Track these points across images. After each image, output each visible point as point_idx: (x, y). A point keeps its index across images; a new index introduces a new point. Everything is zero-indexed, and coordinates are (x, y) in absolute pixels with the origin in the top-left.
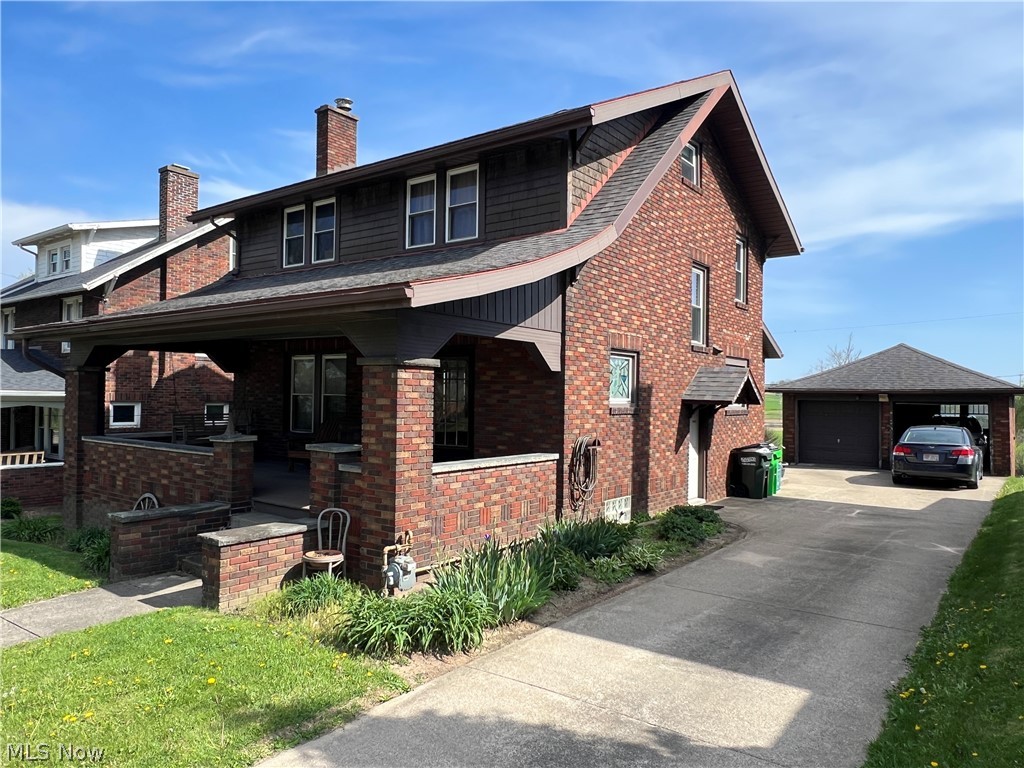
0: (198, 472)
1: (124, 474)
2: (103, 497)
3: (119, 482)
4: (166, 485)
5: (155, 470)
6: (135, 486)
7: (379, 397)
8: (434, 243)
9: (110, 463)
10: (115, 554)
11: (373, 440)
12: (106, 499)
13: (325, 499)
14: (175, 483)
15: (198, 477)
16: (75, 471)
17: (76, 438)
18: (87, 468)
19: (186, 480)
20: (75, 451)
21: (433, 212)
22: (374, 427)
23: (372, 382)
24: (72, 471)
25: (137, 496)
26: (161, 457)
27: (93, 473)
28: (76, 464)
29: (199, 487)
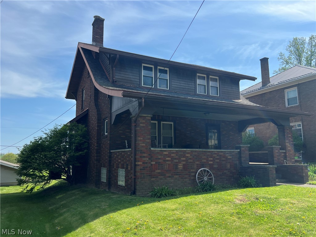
1: (184, 163)
2: (168, 175)
3: (180, 166)
4: (212, 164)
5: (205, 159)
6: (192, 167)
7: (289, 134)
8: (206, 94)
9: (173, 158)
10: (272, 178)
11: (288, 144)
12: (170, 175)
13: (278, 159)
14: (217, 162)
15: (229, 159)
16: (149, 165)
17: (149, 149)
18: (153, 163)
19: (223, 161)
20: (149, 155)
21: (205, 85)
22: (288, 141)
23: (287, 131)
24: (146, 165)
25: (193, 170)
26: (208, 154)
27: (159, 165)
28: (150, 161)
29: (229, 162)
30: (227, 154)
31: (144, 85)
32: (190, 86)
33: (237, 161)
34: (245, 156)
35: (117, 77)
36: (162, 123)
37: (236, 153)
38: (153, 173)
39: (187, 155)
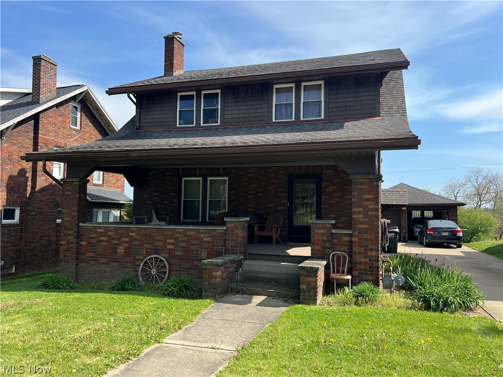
0: (205, 239)
1: (126, 245)
2: (102, 260)
3: (121, 250)
4: (172, 249)
5: (160, 241)
6: (138, 251)
7: (365, 194)
8: (293, 119)
9: (110, 238)
10: (209, 284)
11: (361, 216)
12: (106, 262)
13: (323, 248)
14: (181, 247)
15: (205, 242)
16: (74, 246)
17: (75, 224)
18: (84, 243)
19: (193, 245)
20: (75, 232)
21: (292, 104)
22: (361, 210)
23: (359, 187)
24: (71, 246)
25: (140, 257)
26: (167, 233)
27: (91, 246)
28: (75, 240)
29: (206, 248)
30: (202, 233)
31: (180, 124)
32: (259, 111)
33: (221, 246)
34: (234, 238)
35: (142, 121)
36: (209, 179)
37: (221, 233)
38: (83, 257)
39: (131, 234)
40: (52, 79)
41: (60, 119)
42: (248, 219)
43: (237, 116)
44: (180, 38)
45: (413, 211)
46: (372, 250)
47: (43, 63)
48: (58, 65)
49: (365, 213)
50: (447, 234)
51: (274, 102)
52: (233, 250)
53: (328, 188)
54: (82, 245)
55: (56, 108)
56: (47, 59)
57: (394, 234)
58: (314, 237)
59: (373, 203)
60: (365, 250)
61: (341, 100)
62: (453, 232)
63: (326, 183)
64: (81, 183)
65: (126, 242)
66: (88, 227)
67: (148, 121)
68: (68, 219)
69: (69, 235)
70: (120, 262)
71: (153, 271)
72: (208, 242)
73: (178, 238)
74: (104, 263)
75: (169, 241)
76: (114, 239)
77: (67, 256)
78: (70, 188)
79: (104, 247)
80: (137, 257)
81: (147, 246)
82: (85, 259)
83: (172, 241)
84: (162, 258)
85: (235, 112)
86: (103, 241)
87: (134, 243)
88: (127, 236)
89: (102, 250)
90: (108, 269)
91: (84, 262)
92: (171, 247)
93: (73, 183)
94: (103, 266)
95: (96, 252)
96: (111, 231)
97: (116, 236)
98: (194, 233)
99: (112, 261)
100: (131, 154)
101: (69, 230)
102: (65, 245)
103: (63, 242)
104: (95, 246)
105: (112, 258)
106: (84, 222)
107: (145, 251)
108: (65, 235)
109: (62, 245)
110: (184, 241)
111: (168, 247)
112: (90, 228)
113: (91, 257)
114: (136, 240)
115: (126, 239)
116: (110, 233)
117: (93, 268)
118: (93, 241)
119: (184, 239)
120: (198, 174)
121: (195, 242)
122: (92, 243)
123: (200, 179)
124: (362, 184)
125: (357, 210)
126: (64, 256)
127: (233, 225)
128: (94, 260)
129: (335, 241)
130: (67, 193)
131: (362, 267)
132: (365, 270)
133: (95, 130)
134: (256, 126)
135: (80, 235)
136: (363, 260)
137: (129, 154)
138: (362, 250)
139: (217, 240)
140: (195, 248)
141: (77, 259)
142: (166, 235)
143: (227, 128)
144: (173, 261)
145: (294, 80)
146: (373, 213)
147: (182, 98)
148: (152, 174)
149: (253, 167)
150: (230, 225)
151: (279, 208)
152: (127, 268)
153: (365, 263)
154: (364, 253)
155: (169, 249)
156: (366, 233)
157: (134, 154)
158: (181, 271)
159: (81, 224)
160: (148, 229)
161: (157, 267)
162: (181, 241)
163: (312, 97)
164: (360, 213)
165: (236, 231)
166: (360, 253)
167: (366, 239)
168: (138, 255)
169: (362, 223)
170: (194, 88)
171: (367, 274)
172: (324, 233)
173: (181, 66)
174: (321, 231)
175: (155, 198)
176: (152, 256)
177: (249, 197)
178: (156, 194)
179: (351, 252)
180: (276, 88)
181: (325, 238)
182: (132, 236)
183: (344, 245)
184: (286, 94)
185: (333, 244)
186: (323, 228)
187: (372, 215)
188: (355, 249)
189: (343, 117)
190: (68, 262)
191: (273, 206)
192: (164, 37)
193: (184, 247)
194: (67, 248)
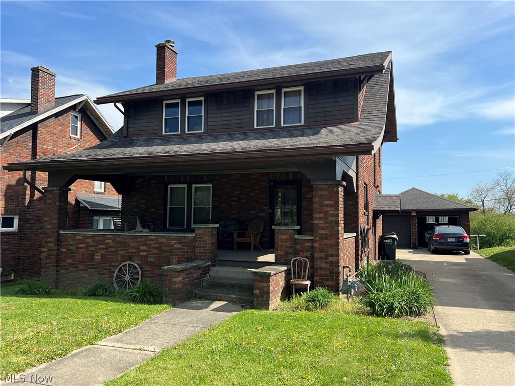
0: (175, 246)
1: (103, 252)
2: (80, 267)
3: (98, 257)
4: (145, 256)
5: (134, 248)
6: (113, 258)
7: (325, 200)
8: (274, 126)
9: (88, 245)
10: (169, 290)
11: (322, 222)
12: (84, 268)
13: (286, 253)
14: (153, 254)
15: (176, 249)
16: (55, 253)
17: (56, 232)
18: (64, 250)
19: (164, 251)
20: (55, 240)
21: (273, 110)
22: (322, 215)
23: (320, 193)
24: (51, 253)
25: (115, 264)
26: (140, 240)
27: (71, 253)
28: (56, 248)
29: (176, 255)
30: (173, 240)
31: (166, 132)
32: (241, 117)
33: (191, 252)
34: (202, 245)
35: (130, 129)
36: (194, 186)
37: (191, 240)
38: (63, 263)
39: (107, 241)
40: (50, 89)
41: (59, 128)
42: (218, 225)
43: (220, 123)
44: (173, 47)
45: (427, 217)
46: (332, 255)
47: (41, 74)
48: (57, 75)
49: (325, 219)
50: (453, 240)
51: (256, 109)
52: (201, 256)
53: (308, 194)
54: (62, 252)
55: (55, 118)
56: (45, 70)
57: (391, 240)
58: (278, 243)
59: (333, 209)
60: (326, 255)
61: (320, 106)
62: (460, 238)
63: (306, 189)
64: (61, 192)
65: (103, 249)
66: (68, 235)
67: (134, 129)
68: (49, 227)
69: (50, 242)
70: (97, 268)
71: (126, 277)
72: (179, 249)
73: (150, 245)
74: (82, 270)
75: (142, 248)
76: (91, 246)
77: (49, 263)
78: (51, 196)
79: (83, 253)
80: (113, 264)
81: (122, 253)
82: (65, 266)
83: (145, 248)
84: (136, 265)
85: (218, 119)
86: (81, 248)
87: (111, 249)
88: (103, 243)
89: (81, 257)
90: (86, 275)
91: (63, 269)
92: (144, 254)
93: (54, 191)
94: (81, 272)
95: (75, 259)
96: (88, 238)
97: (93, 243)
98: (164, 240)
99: (89, 268)
100: (103, 163)
101: (50, 237)
102: (46, 252)
103: (44, 250)
104: (74, 253)
105: (90, 265)
106: (65, 229)
107: (120, 258)
108: (46, 242)
109: (43, 252)
110: (156, 248)
111: (142, 254)
112: (70, 235)
113: (70, 263)
114: (111, 247)
115: (103, 246)
116: (87, 240)
117: (72, 274)
118: (72, 248)
119: (156, 246)
120: (182, 181)
121: (166, 249)
122: (72, 250)
123: (185, 186)
124: (322, 190)
125: (318, 215)
126: (46, 263)
127: (201, 232)
128: (73, 267)
129: (298, 247)
130: (48, 201)
131: (323, 273)
132: (326, 276)
133: (96, 138)
134: (238, 133)
135: (61, 242)
136: (324, 265)
137: (101, 163)
138: (323, 255)
139: (187, 246)
140: (166, 254)
141: (57, 266)
142: (139, 242)
143: (210, 135)
144: (146, 268)
145: (274, 86)
146: (333, 219)
147: (168, 106)
148: (139, 182)
149: (236, 174)
150: (198, 232)
151: (261, 214)
152: (104, 274)
153: (326, 269)
154: (325, 259)
155: (142, 256)
156: (326, 238)
157: (105, 163)
158: (153, 277)
159: (61, 232)
160: (123, 236)
161: (131, 274)
162: (153, 248)
163: (293, 103)
164: (320, 219)
165: (205, 238)
166: (320, 258)
167: (327, 245)
168: (113, 261)
169: (323, 229)
170: (179, 97)
171: (327, 279)
172: (287, 239)
173: (174, 74)
174: (284, 237)
175: (142, 206)
176: (127, 263)
177: (232, 203)
178: (142, 201)
179: (313, 257)
180: (258, 95)
181: (288, 244)
182: (108, 243)
183: (307, 251)
184: (267, 100)
185: (297, 250)
186: (286, 234)
187: (332, 221)
188: (316, 255)
189: (322, 123)
190: (49, 268)
191: (255, 212)
192: (156, 46)
193: (156, 254)
194: (48, 255)
